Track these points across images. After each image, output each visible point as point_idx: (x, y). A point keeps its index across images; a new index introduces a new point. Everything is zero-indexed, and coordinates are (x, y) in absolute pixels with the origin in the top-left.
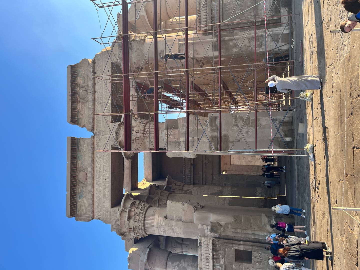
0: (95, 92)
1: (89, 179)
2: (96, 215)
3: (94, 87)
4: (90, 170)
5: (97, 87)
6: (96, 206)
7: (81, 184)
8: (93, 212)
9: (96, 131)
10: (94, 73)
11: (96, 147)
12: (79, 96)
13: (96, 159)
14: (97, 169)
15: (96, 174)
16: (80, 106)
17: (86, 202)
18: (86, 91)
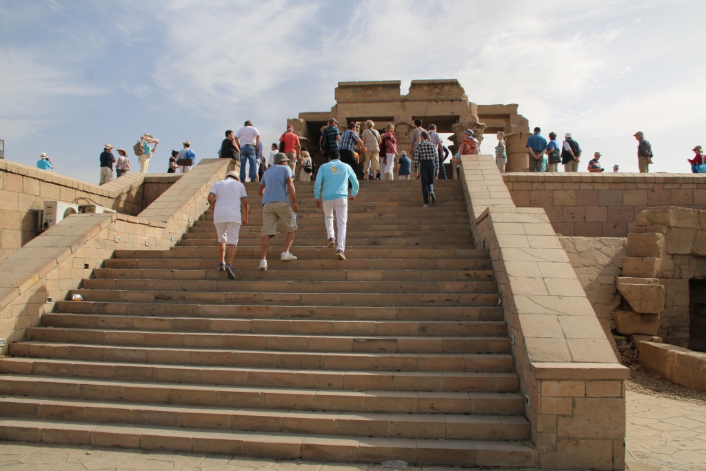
0: (437, 102)
1: (368, 98)
2: (340, 105)
3: (441, 101)
4: (375, 98)
5: (440, 103)
6: (347, 105)
7: (363, 92)
8: (342, 103)
9: (406, 103)
10: (452, 101)
11: (393, 104)
12: (434, 88)
13: (384, 104)
14: (376, 105)
15: (372, 104)
16: (426, 88)
17: (350, 96)
18: (438, 94)
